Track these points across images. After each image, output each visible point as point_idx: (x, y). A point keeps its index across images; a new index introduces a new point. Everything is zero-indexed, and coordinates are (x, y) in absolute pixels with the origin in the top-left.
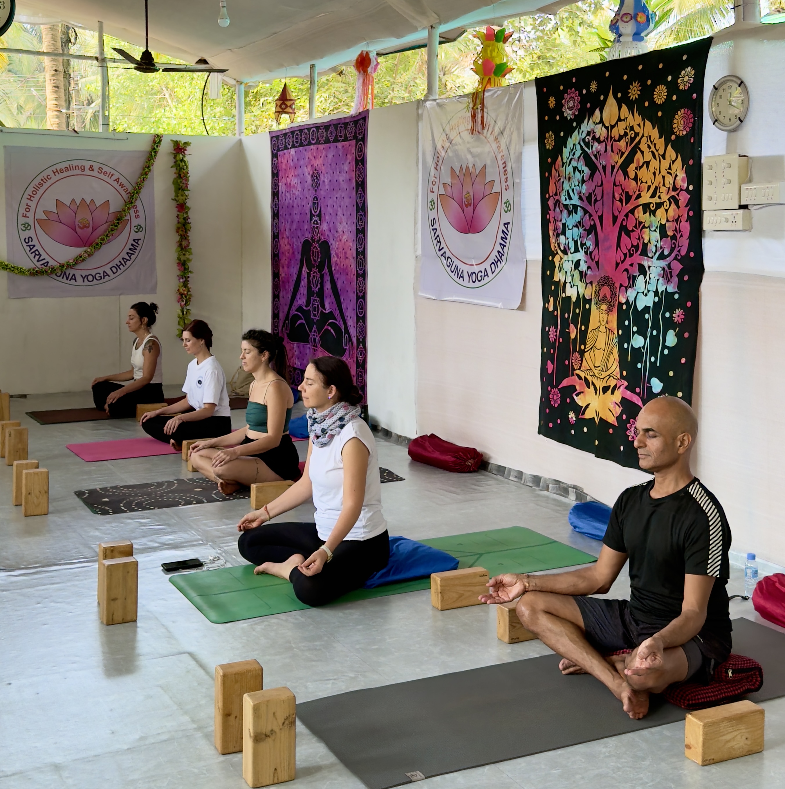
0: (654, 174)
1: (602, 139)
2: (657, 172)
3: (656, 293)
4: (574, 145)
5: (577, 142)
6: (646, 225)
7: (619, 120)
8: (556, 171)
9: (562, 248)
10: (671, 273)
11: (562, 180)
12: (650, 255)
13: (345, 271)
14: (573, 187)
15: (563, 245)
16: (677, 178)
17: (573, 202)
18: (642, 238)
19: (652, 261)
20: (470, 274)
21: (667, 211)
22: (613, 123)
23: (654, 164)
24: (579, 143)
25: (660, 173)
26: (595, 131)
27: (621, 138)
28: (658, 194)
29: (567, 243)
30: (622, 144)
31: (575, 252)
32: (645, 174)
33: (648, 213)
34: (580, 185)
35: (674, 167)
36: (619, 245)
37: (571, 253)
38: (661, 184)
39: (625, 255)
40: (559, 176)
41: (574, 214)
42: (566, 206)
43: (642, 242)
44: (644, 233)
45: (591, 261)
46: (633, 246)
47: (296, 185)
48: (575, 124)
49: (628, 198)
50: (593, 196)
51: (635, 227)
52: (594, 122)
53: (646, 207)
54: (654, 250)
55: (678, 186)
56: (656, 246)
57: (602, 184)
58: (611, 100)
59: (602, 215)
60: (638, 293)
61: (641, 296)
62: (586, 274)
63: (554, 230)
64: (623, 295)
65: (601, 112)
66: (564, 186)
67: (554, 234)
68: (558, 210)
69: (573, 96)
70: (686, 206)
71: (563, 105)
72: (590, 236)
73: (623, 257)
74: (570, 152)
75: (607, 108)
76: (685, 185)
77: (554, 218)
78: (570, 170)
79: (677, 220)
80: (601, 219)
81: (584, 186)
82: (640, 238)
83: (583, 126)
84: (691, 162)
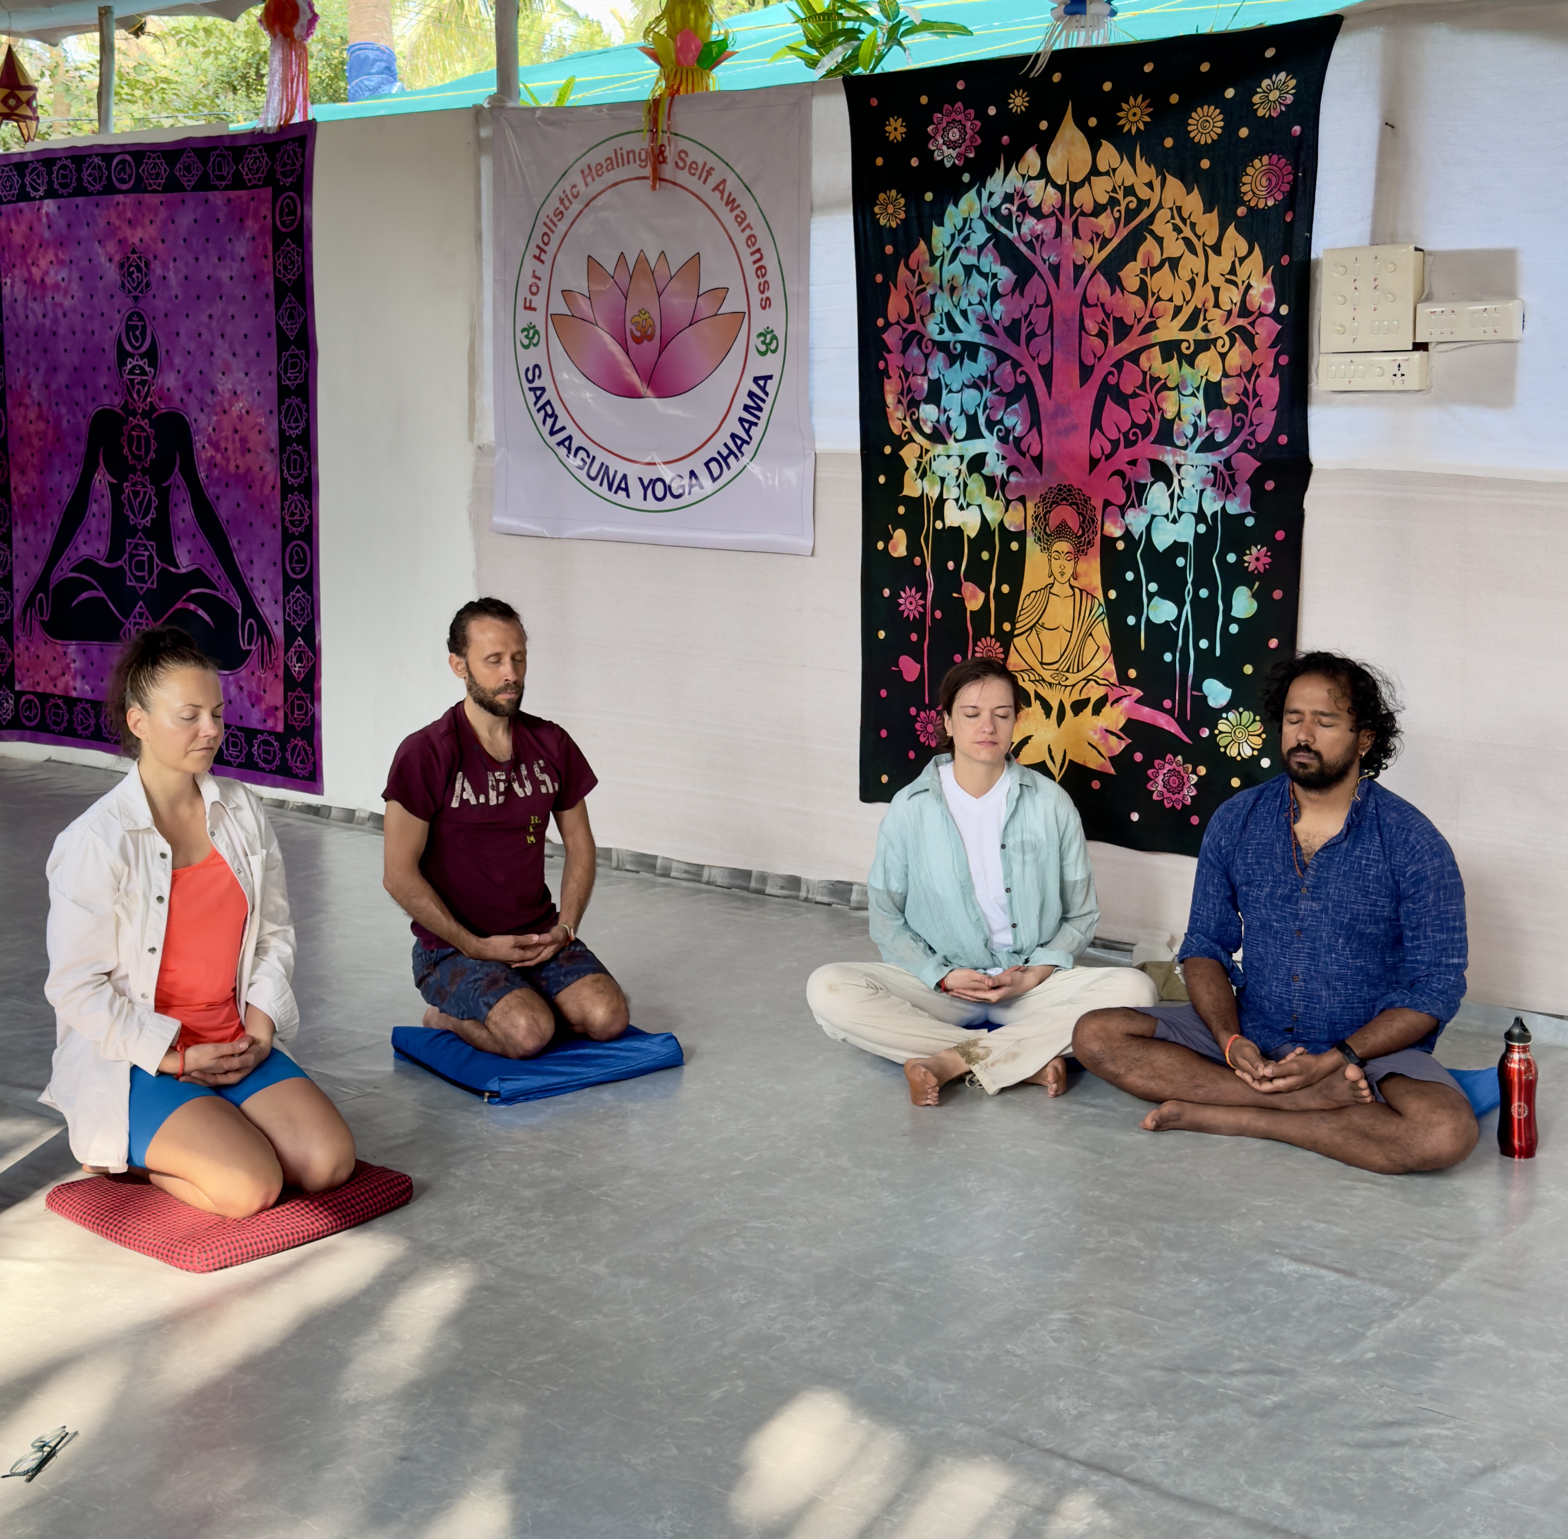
0: (1192, 283)
1: (1046, 209)
2: (1200, 281)
3: (1200, 516)
4: (965, 220)
5: (975, 215)
6: (1171, 384)
7: (1094, 171)
8: (913, 272)
9: (927, 430)
10: (1232, 477)
11: (930, 291)
12: (1179, 443)
13: (245, 480)
14: (964, 305)
15: (930, 424)
16: (1251, 292)
17: (961, 337)
18: (1160, 409)
19: (1186, 456)
20: (646, 484)
21: (1223, 356)
22: (1077, 179)
23: (1191, 264)
24: (982, 217)
25: (1206, 280)
26: (1027, 193)
27: (1098, 210)
28: (1201, 323)
29: (943, 419)
30: (1105, 222)
31: (968, 437)
32: (1166, 284)
33: (1174, 362)
34: (987, 304)
35: (1243, 272)
36: (1096, 423)
37: (956, 441)
38: (1211, 304)
39: (1115, 444)
40: (921, 282)
41: (966, 361)
42: (943, 346)
43: (1158, 416)
44: (1164, 399)
45: (1016, 454)
46: (1134, 425)
47: (63, 284)
48: (966, 178)
49: (1122, 330)
50: (1024, 325)
51: (1143, 387)
52: (1023, 176)
53: (1170, 350)
54: (1190, 432)
55: (1253, 308)
56: (1195, 425)
57: (1049, 301)
58: (1069, 131)
59: (1051, 363)
60: (1153, 517)
61: (1160, 523)
62: (1004, 483)
63: (902, 393)
64: (1115, 523)
65: (1043, 155)
66: (936, 303)
67: (900, 402)
68: (915, 351)
69: (958, 118)
70: (1272, 346)
71: (929, 138)
72: (1016, 406)
73: (1108, 448)
74: (953, 236)
75: (1060, 147)
76: (1271, 306)
77: (903, 368)
78: (953, 270)
79: (1248, 375)
80: (1047, 371)
81: (998, 306)
82: (1154, 409)
83: (993, 183)
84: (1286, 260)
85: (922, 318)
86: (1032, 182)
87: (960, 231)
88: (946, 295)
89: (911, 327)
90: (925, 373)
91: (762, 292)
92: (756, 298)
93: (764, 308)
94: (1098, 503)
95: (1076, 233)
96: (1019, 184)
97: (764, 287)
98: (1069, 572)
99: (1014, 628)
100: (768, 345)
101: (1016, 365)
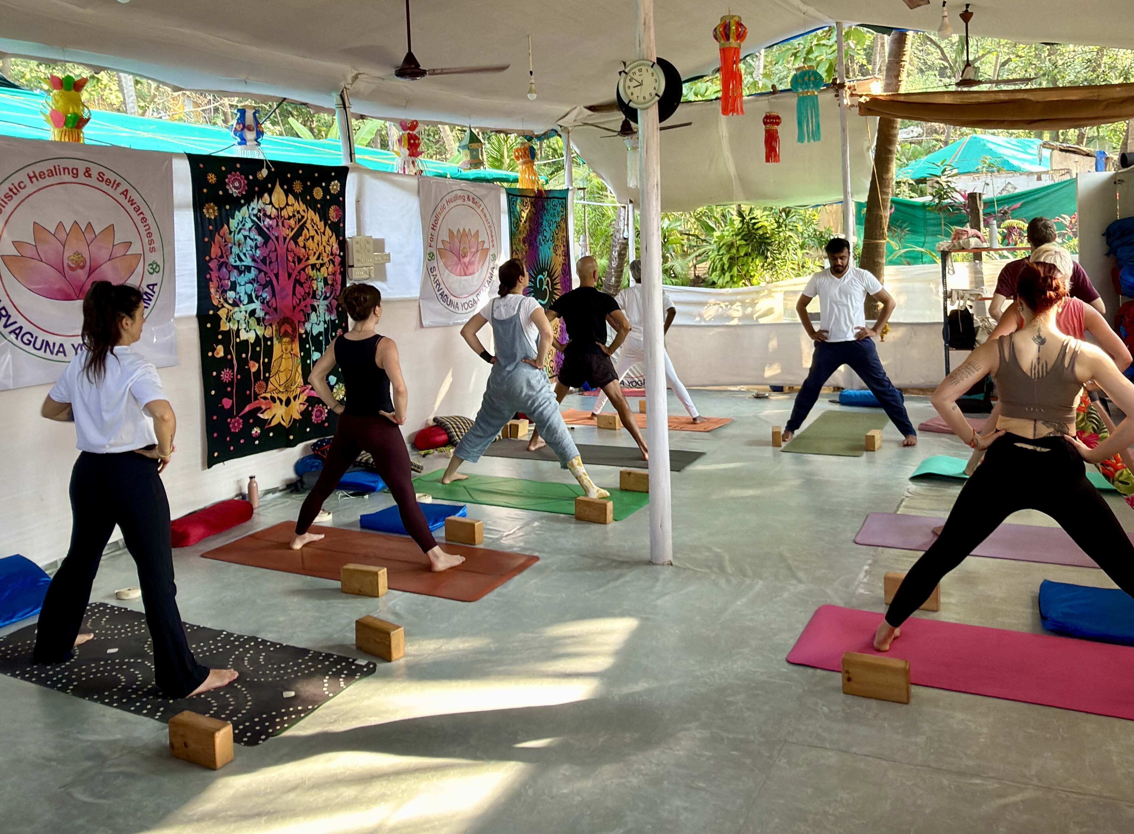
0: (318, 244)
1: (273, 216)
3: (325, 322)
4: (243, 217)
5: (247, 216)
6: (314, 278)
7: (287, 204)
8: (222, 237)
9: (231, 302)
10: (332, 307)
11: (230, 245)
12: (318, 298)
14: (244, 251)
15: (232, 300)
17: (243, 263)
19: (320, 302)
21: (327, 268)
22: (282, 206)
23: (317, 238)
24: (249, 217)
25: (322, 244)
26: (266, 210)
27: (290, 217)
28: (321, 258)
29: (238, 297)
30: (292, 222)
31: (249, 303)
32: (310, 243)
33: (315, 271)
34: (254, 250)
35: (331, 241)
36: (294, 293)
37: (244, 305)
38: (323, 251)
39: (300, 300)
40: (225, 241)
41: (246, 273)
42: (237, 267)
43: (312, 289)
44: (313, 283)
45: (268, 308)
46: (305, 293)
48: (243, 202)
49: (300, 260)
50: (268, 259)
51: (307, 279)
52: (264, 203)
53: (313, 266)
54: (320, 294)
55: (334, 253)
56: (321, 291)
57: (276, 250)
58: (278, 188)
59: (278, 273)
60: (313, 324)
61: (315, 326)
62: (264, 319)
63: (218, 287)
64: (301, 328)
65: (270, 196)
66: (233, 250)
67: (217, 291)
68: (225, 270)
69: (238, 178)
70: (339, 265)
71: (226, 184)
72: (267, 289)
73: (298, 302)
74: (238, 223)
75: (276, 194)
76: (338, 252)
77: (219, 277)
78: (240, 237)
79: (334, 274)
80: (277, 276)
81: (258, 251)
82: (311, 287)
83: (253, 205)
84: (341, 238)
85: (227, 256)
86: (267, 206)
87: (242, 222)
88: (237, 247)
89: (222, 260)
90: (229, 279)
92: (147, 247)
93: (151, 252)
95: (283, 226)
96: (263, 206)
97: (151, 242)
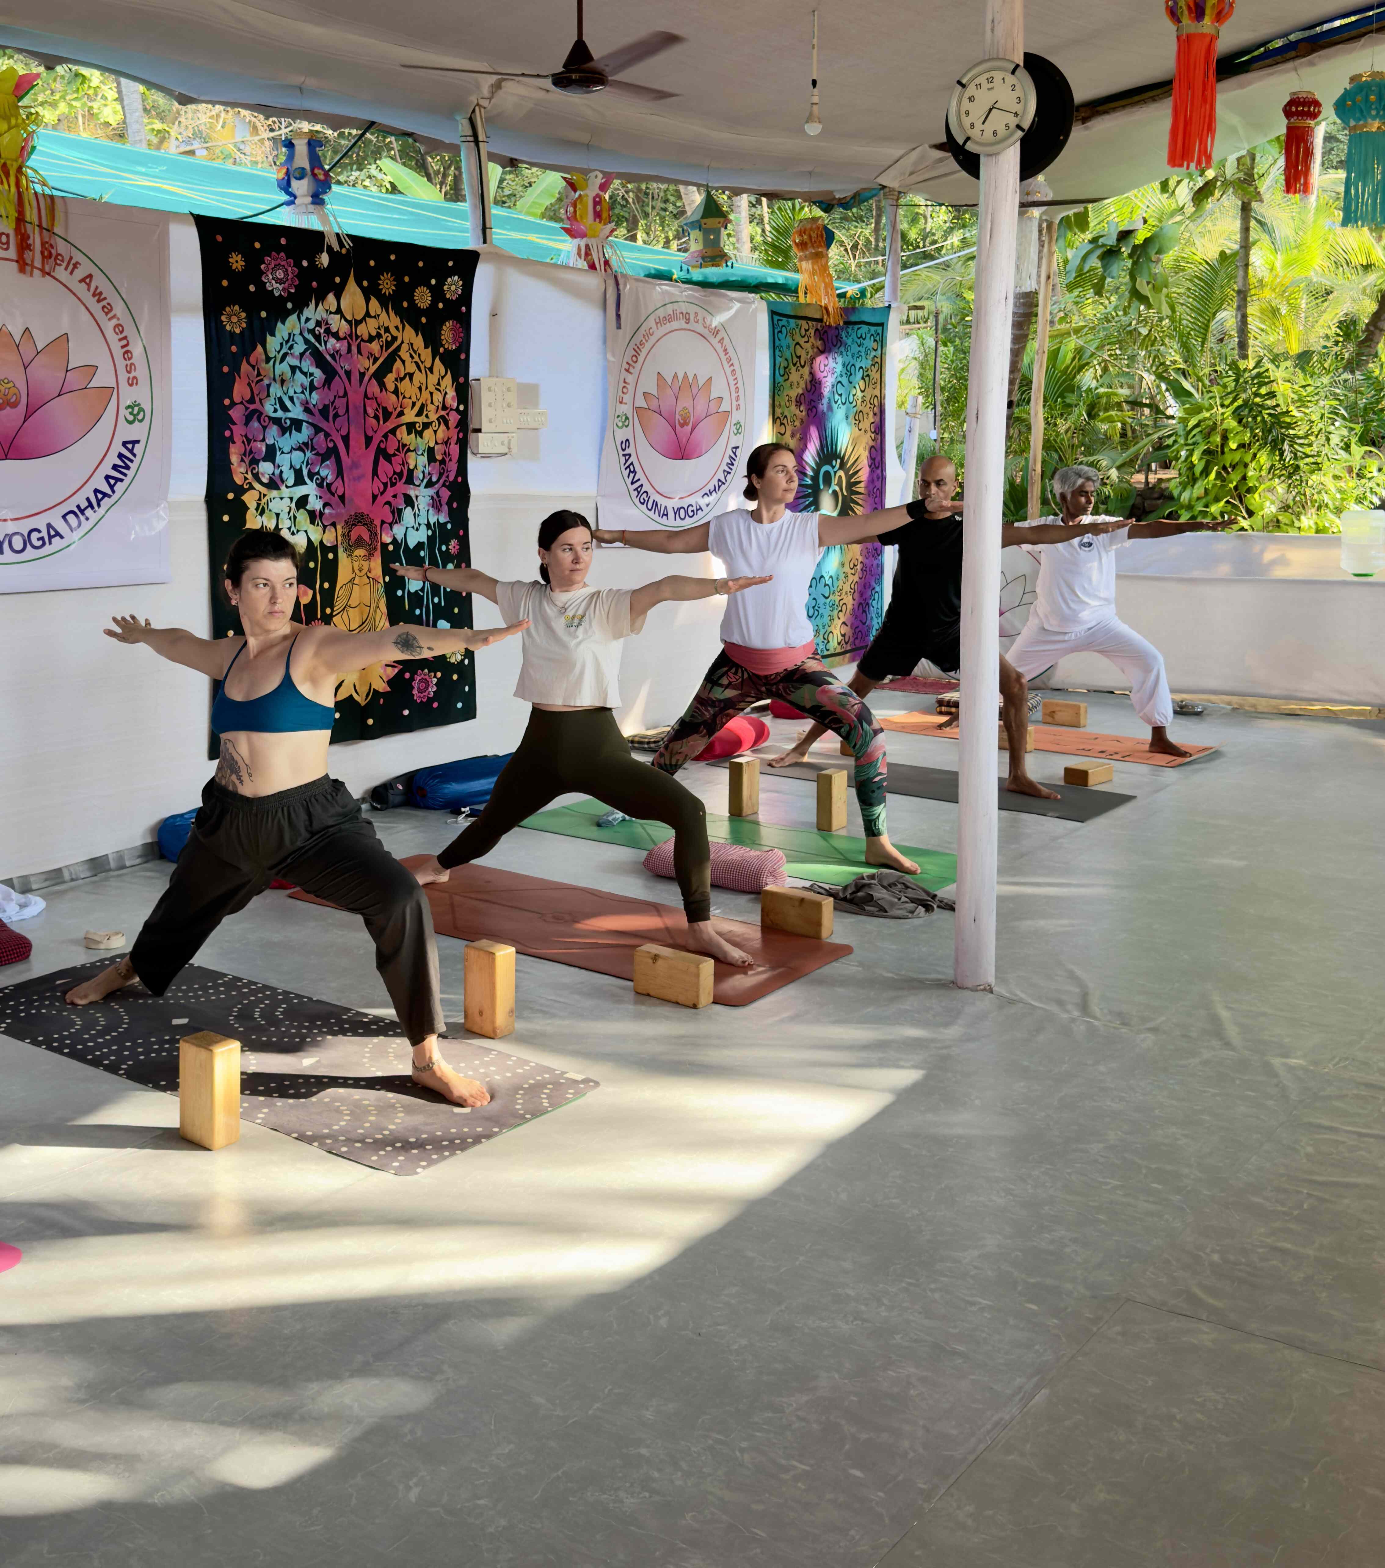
0: (420, 388)
1: (341, 334)
2: (424, 387)
3: (428, 526)
4: (290, 334)
5: (297, 332)
6: (412, 448)
7: (368, 314)
8: (253, 367)
9: (265, 481)
10: (440, 501)
11: (266, 382)
12: (417, 483)
14: (291, 393)
15: (268, 476)
18: (407, 463)
19: (421, 490)
21: (435, 432)
22: (359, 318)
23: (419, 377)
25: (427, 388)
26: (330, 322)
27: (371, 339)
28: (425, 413)
29: (277, 472)
30: (375, 346)
32: (405, 386)
33: (414, 435)
34: (307, 393)
35: (443, 383)
36: (375, 473)
38: (429, 402)
39: (385, 485)
40: (259, 374)
42: (277, 421)
43: (406, 467)
44: (409, 457)
45: (329, 495)
46: (395, 473)
48: (291, 306)
49: (387, 415)
50: (331, 409)
51: (398, 450)
52: (327, 311)
53: (411, 427)
54: (421, 477)
55: (448, 405)
56: (423, 472)
57: (346, 394)
58: (352, 287)
59: (348, 435)
60: (407, 528)
61: (411, 532)
62: (321, 514)
63: (245, 454)
64: (387, 534)
65: (338, 298)
66: (272, 390)
67: (242, 460)
68: (256, 424)
69: (283, 263)
70: (456, 427)
71: (262, 273)
72: (328, 462)
73: (382, 488)
74: (282, 344)
75: (348, 296)
76: (455, 405)
77: (246, 436)
78: (283, 368)
79: (446, 443)
80: (346, 439)
81: (315, 395)
82: (404, 463)
83: (308, 312)
84: (461, 380)
85: (261, 400)
86: (332, 315)
87: (287, 342)
88: (278, 385)
89: (252, 407)
90: (264, 440)
91: (129, 372)
92: (123, 376)
93: (131, 385)
94: (377, 523)
95: (359, 352)
96: (325, 315)
97: (129, 369)
98: (366, 568)
99: (332, 611)
100: (135, 416)
101: (327, 435)
